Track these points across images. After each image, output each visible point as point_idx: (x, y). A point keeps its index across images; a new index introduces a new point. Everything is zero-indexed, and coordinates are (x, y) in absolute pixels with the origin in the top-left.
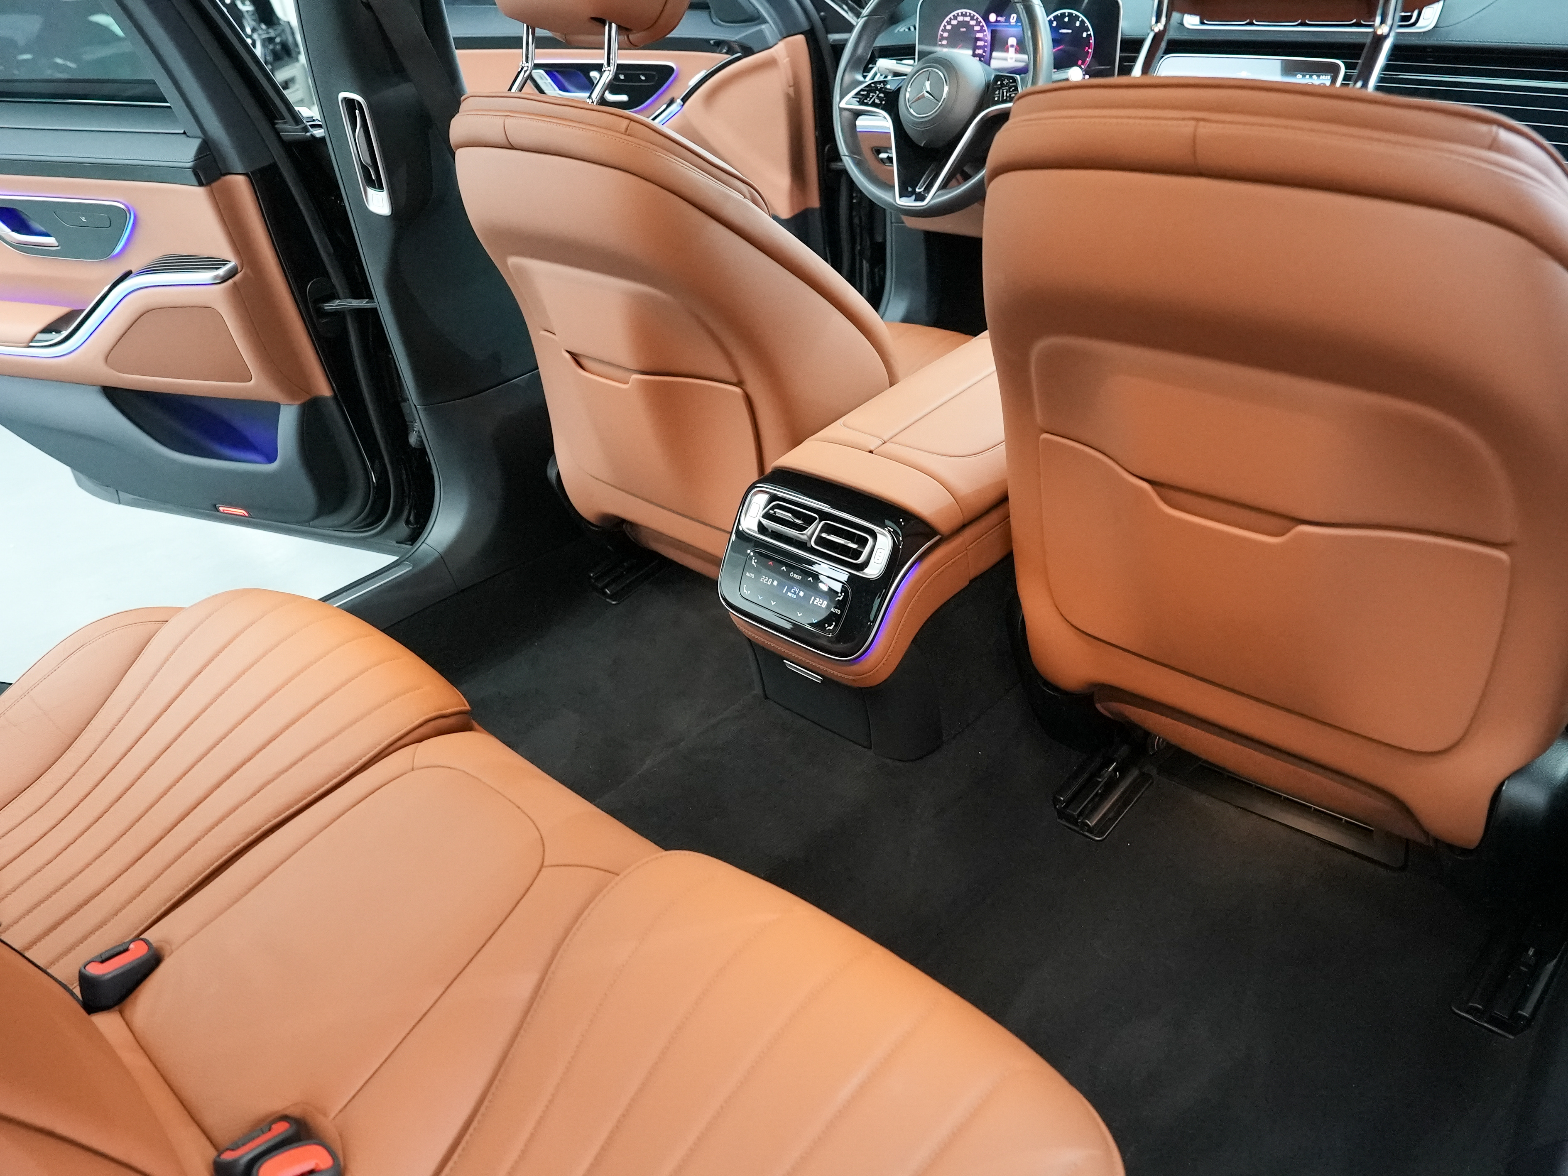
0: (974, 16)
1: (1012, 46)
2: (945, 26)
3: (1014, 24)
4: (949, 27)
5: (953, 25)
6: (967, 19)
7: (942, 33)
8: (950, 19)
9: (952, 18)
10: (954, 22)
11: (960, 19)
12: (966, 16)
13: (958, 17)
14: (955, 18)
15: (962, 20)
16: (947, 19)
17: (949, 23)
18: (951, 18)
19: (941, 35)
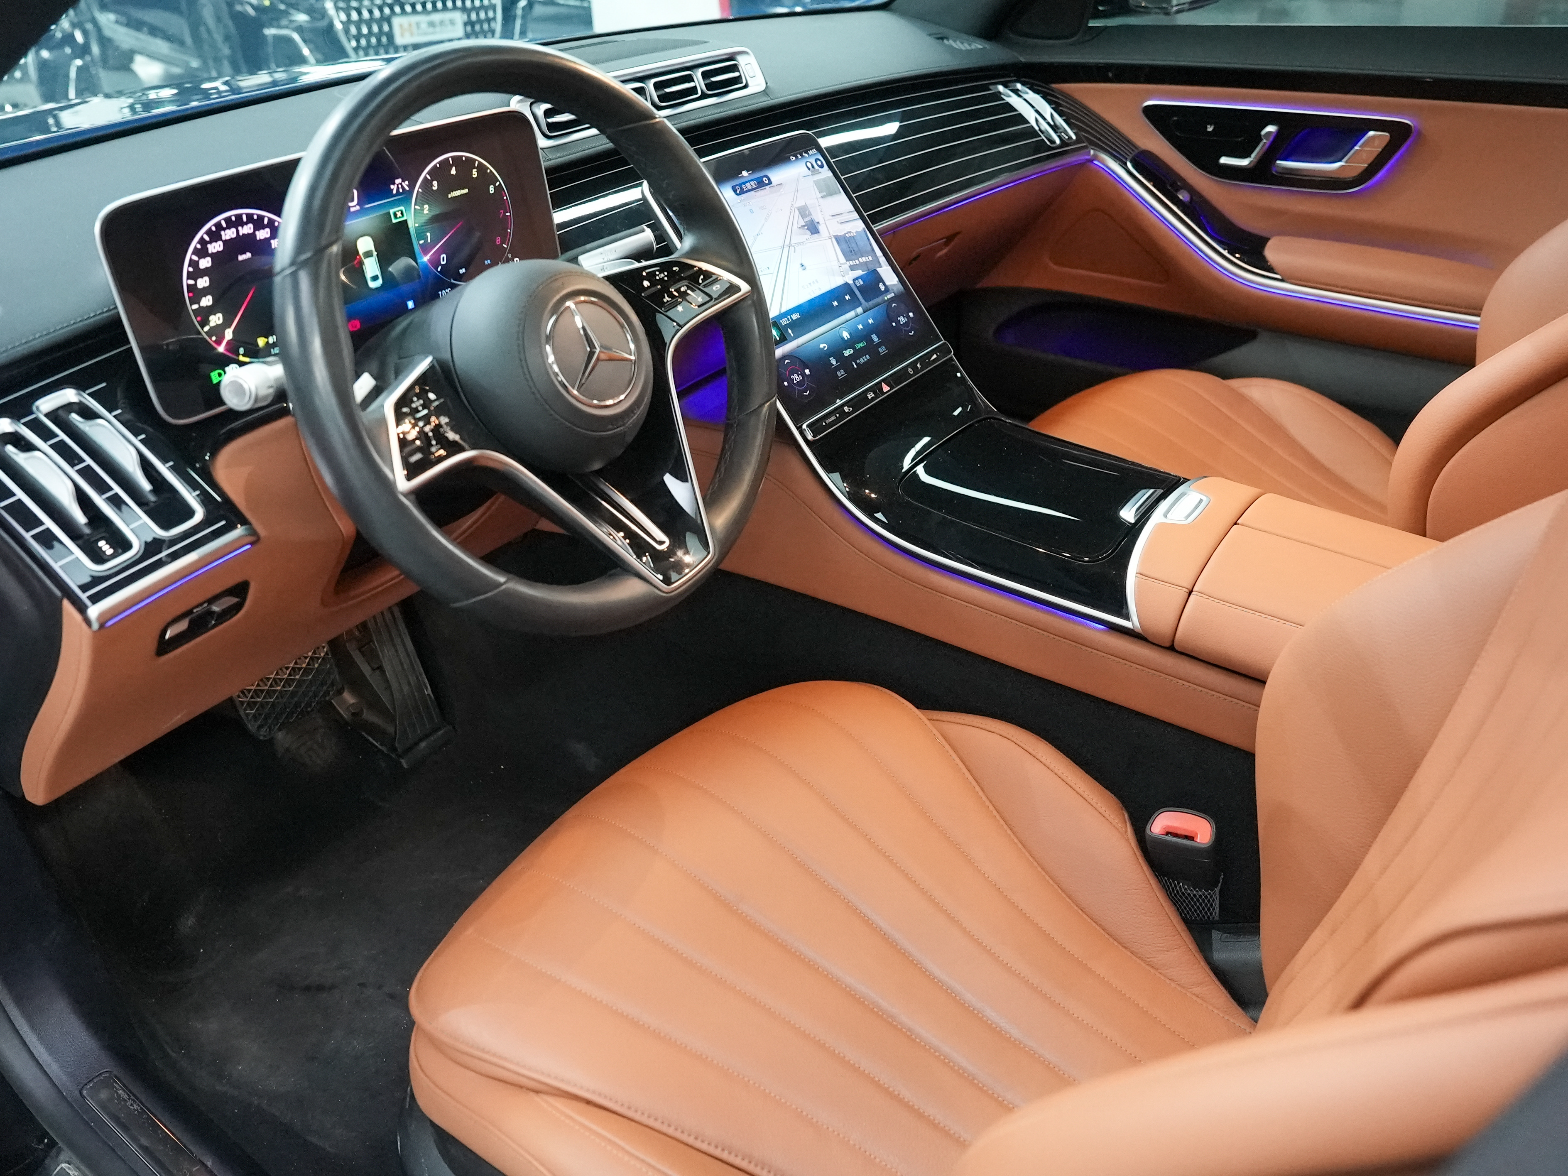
0: (261, 218)
1: (368, 254)
2: (193, 263)
3: (358, 208)
4: (205, 263)
5: (213, 256)
6: (247, 229)
7: (191, 282)
8: (202, 241)
9: (207, 238)
10: (216, 247)
11: (229, 234)
12: (243, 224)
13: (223, 233)
14: (215, 236)
15: (234, 236)
16: (195, 244)
17: (202, 252)
18: (202, 238)
19: (192, 288)
